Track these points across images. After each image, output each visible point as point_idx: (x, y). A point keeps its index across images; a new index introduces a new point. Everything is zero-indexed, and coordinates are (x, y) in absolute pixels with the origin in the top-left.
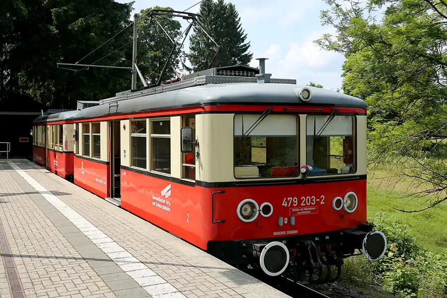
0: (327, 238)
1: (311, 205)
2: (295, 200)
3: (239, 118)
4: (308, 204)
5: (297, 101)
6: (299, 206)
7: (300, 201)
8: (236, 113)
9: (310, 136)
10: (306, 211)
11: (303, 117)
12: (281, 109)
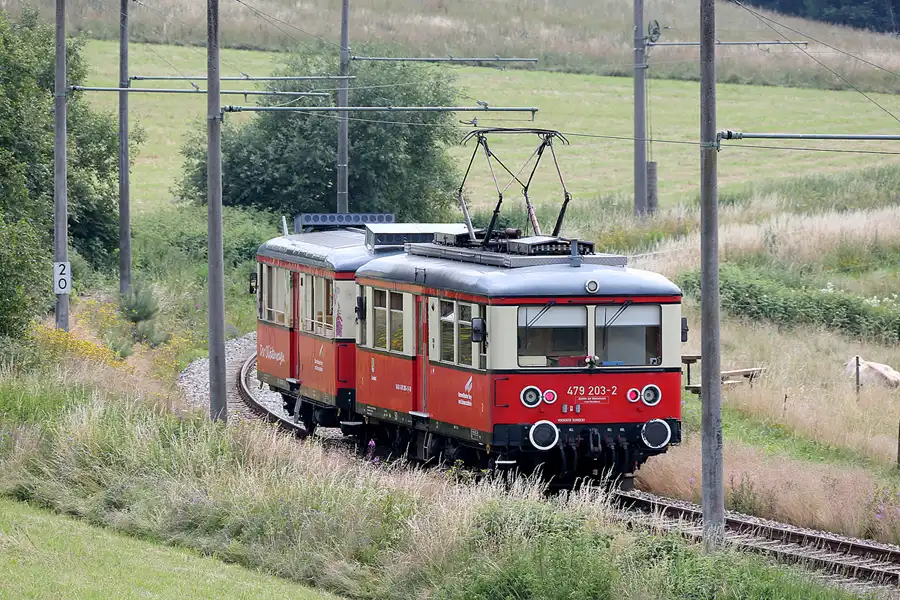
0: (622, 430)
1: (600, 395)
2: (582, 390)
3: (523, 310)
4: (596, 394)
5: (584, 293)
6: (586, 395)
7: (587, 391)
8: (520, 305)
9: (600, 328)
10: (596, 400)
11: (591, 308)
12: (566, 301)
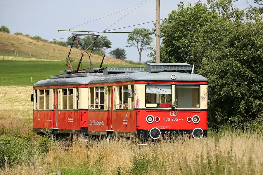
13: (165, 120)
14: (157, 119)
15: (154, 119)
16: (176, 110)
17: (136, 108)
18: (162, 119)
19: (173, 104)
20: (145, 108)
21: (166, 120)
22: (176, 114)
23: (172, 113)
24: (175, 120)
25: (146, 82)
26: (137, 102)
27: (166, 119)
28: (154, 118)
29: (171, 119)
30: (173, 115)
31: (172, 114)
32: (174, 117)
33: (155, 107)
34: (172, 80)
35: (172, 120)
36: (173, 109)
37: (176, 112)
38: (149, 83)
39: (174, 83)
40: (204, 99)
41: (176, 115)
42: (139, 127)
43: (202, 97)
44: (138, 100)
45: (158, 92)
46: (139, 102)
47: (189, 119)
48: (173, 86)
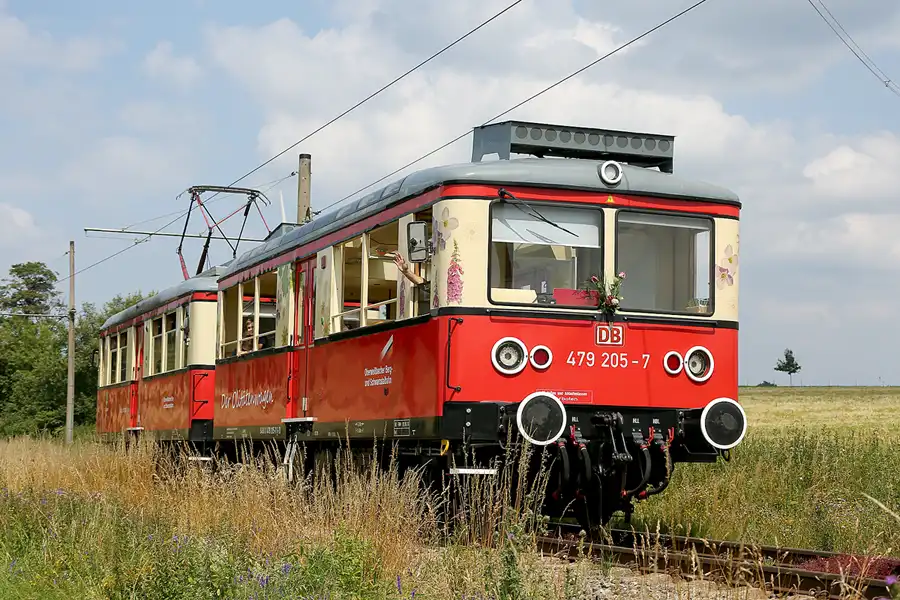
13: (573, 363)
14: (541, 356)
15: (529, 354)
16: (621, 319)
17: (444, 304)
18: (560, 359)
19: (609, 294)
20: (489, 305)
21: (577, 361)
22: (620, 335)
23: (603, 333)
24: (614, 364)
25: (495, 192)
26: (451, 277)
27: (578, 359)
28: (526, 353)
29: (599, 359)
30: (609, 342)
31: (604, 338)
32: (611, 349)
33: (531, 302)
34: (605, 187)
35: (603, 365)
36: (609, 316)
37: (620, 329)
38: (504, 196)
39: (610, 200)
40: (730, 276)
41: (620, 343)
42: (458, 390)
43: (722, 270)
44: (455, 268)
45: (542, 238)
46: (462, 277)
47: (674, 362)
48: (610, 214)
